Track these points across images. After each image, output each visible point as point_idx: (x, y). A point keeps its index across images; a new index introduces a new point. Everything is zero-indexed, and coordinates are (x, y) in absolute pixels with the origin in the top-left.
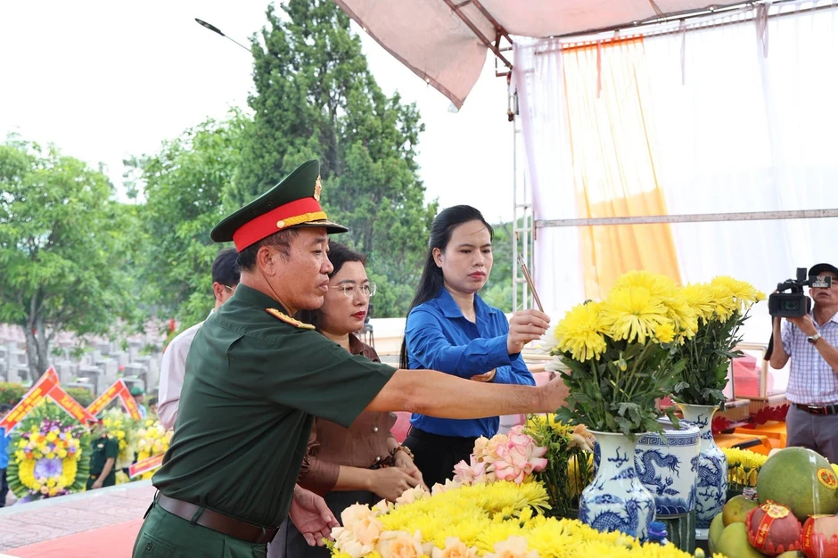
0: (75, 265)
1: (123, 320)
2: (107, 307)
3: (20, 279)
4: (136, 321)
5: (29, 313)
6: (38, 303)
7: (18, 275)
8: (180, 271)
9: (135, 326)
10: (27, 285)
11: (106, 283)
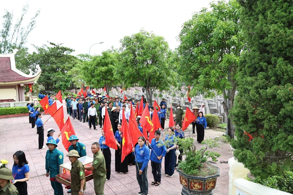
0: (159, 69)
1: (174, 86)
2: (169, 82)
3: (143, 73)
4: (178, 86)
5: (147, 84)
6: (149, 81)
7: (142, 72)
8: (194, 67)
9: (177, 88)
10: (145, 75)
11: (168, 75)
